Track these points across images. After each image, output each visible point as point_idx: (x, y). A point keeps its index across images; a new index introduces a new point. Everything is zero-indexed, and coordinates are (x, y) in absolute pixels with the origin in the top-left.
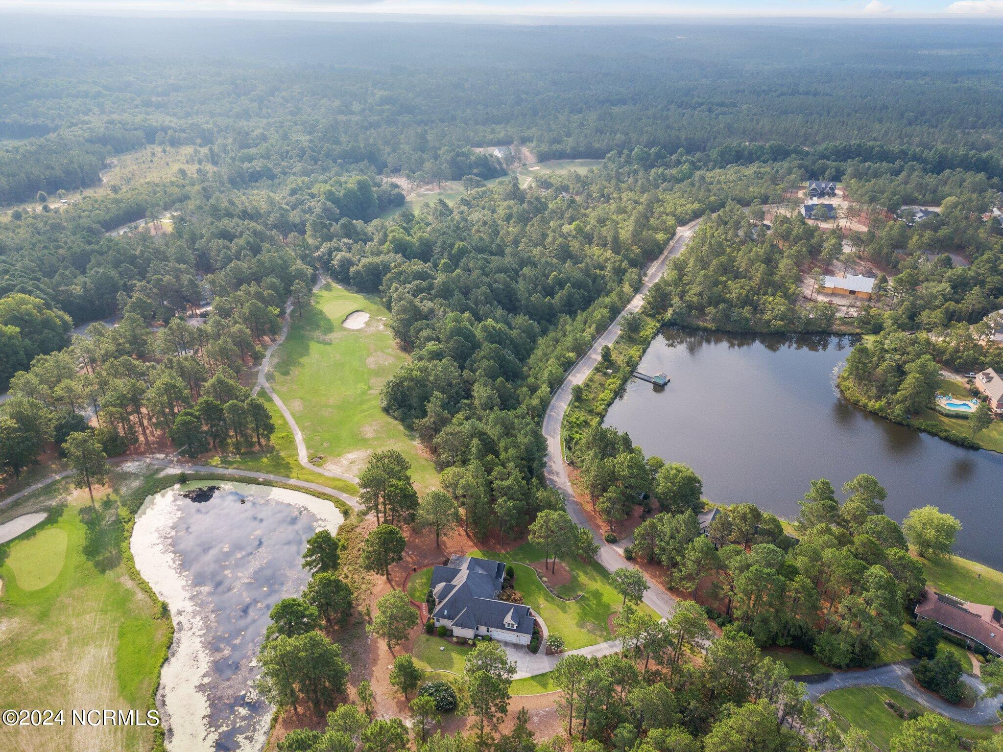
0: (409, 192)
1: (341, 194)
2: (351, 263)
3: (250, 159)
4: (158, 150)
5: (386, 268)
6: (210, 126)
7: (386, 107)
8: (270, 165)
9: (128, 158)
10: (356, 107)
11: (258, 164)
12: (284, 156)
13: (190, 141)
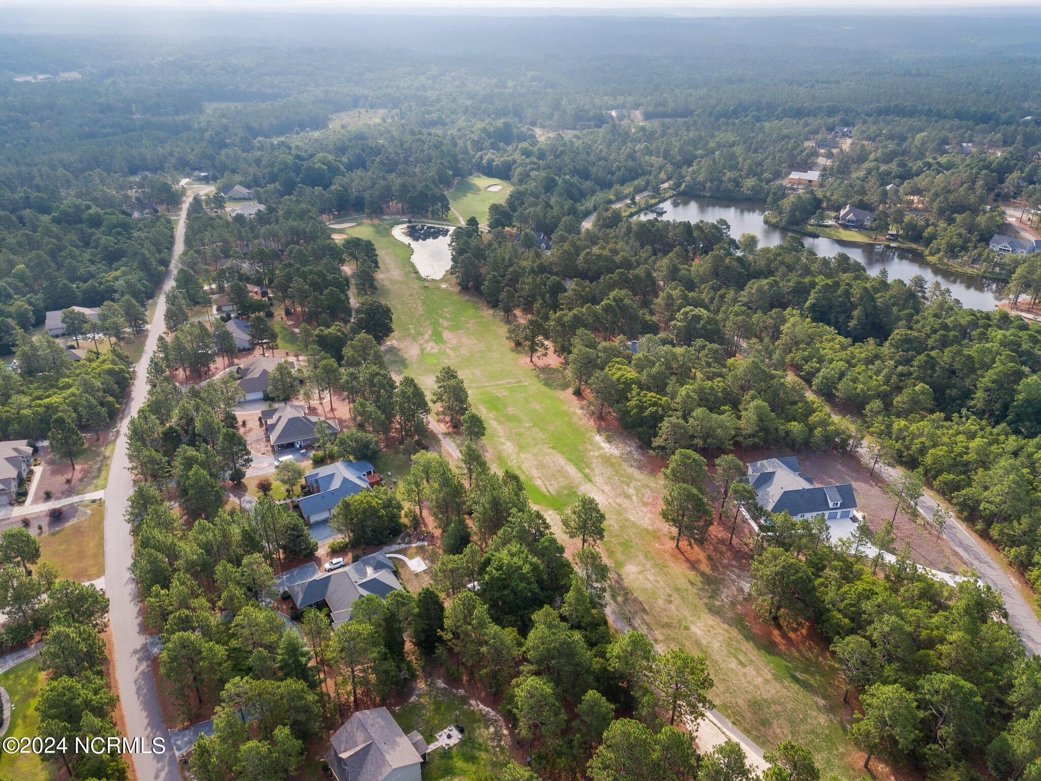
0: (540, 136)
1: (492, 129)
2: (493, 161)
3: (430, 113)
4: (363, 111)
5: (515, 162)
6: (398, 94)
7: (534, 83)
8: (444, 117)
9: (343, 115)
10: (510, 84)
11: (435, 116)
12: (454, 112)
13: (384, 106)
